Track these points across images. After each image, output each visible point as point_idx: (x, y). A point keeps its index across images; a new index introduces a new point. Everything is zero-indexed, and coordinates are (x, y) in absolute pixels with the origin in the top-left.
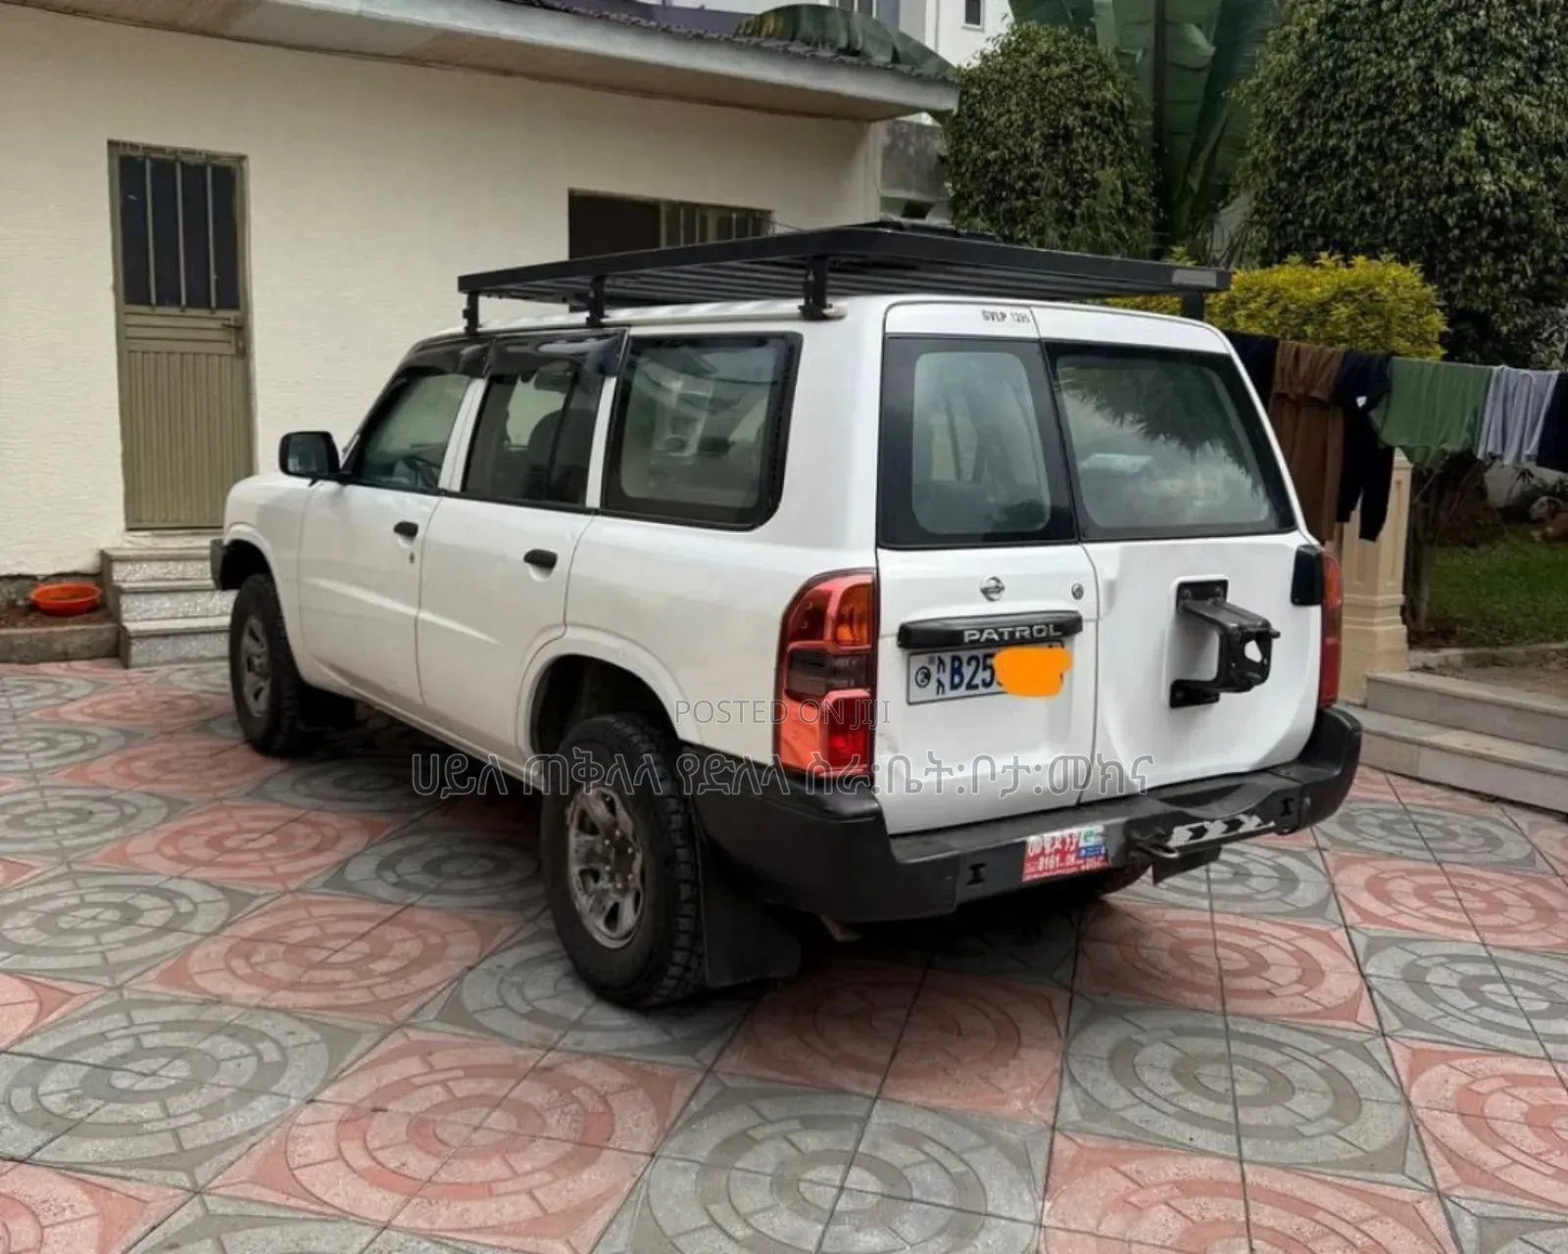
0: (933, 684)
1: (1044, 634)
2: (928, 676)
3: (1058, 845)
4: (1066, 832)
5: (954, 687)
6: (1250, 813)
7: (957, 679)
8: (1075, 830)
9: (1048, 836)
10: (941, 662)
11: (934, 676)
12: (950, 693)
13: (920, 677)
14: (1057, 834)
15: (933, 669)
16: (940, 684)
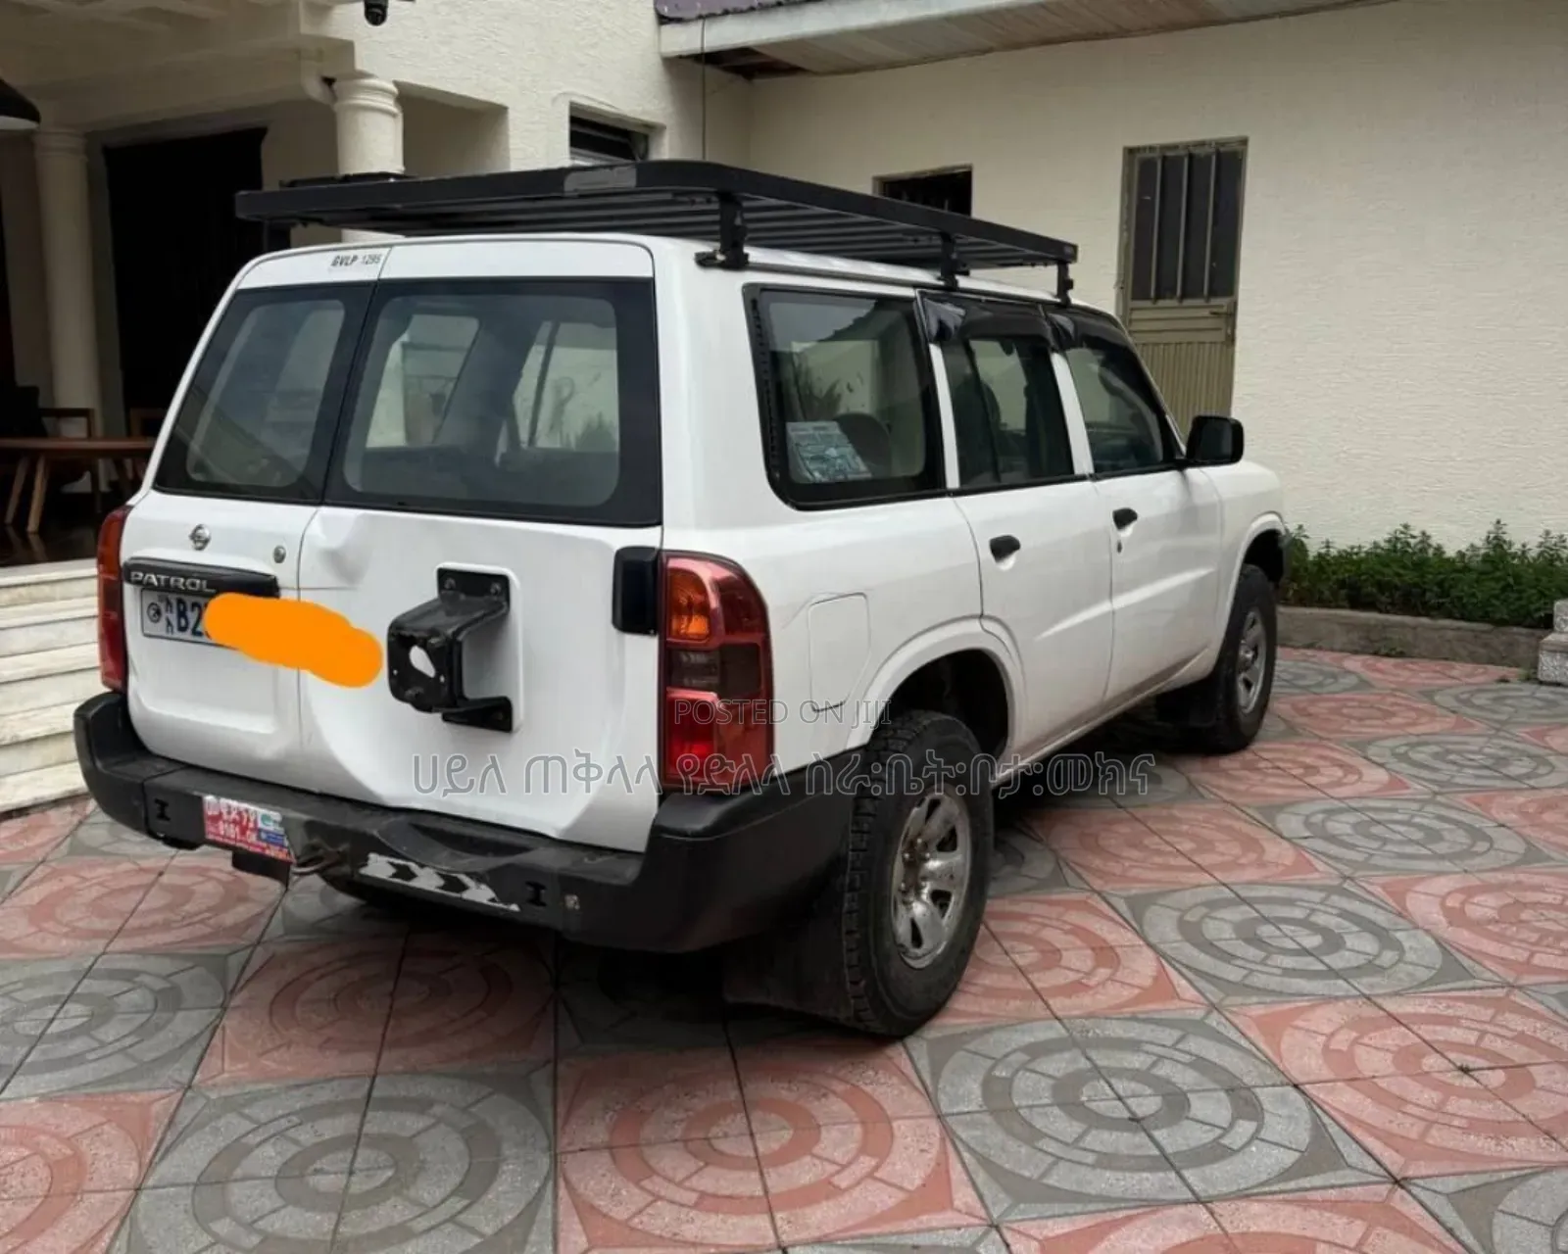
0: (163, 622)
1: (196, 589)
2: (158, 612)
3: (234, 815)
4: (244, 806)
5: (182, 629)
6: (479, 878)
7: (183, 622)
8: (252, 808)
9: (224, 801)
10: (169, 603)
11: (164, 615)
12: (177, 634)
13: (152, 612)
14: (234, 804)
15: (162, 606)
16: (169, 623)
